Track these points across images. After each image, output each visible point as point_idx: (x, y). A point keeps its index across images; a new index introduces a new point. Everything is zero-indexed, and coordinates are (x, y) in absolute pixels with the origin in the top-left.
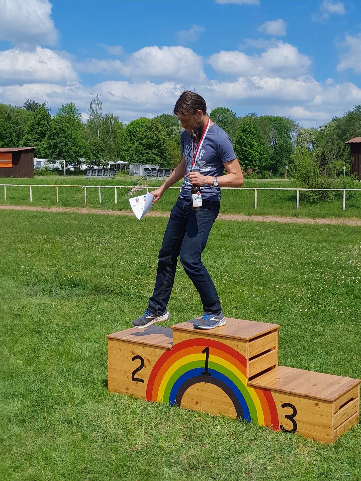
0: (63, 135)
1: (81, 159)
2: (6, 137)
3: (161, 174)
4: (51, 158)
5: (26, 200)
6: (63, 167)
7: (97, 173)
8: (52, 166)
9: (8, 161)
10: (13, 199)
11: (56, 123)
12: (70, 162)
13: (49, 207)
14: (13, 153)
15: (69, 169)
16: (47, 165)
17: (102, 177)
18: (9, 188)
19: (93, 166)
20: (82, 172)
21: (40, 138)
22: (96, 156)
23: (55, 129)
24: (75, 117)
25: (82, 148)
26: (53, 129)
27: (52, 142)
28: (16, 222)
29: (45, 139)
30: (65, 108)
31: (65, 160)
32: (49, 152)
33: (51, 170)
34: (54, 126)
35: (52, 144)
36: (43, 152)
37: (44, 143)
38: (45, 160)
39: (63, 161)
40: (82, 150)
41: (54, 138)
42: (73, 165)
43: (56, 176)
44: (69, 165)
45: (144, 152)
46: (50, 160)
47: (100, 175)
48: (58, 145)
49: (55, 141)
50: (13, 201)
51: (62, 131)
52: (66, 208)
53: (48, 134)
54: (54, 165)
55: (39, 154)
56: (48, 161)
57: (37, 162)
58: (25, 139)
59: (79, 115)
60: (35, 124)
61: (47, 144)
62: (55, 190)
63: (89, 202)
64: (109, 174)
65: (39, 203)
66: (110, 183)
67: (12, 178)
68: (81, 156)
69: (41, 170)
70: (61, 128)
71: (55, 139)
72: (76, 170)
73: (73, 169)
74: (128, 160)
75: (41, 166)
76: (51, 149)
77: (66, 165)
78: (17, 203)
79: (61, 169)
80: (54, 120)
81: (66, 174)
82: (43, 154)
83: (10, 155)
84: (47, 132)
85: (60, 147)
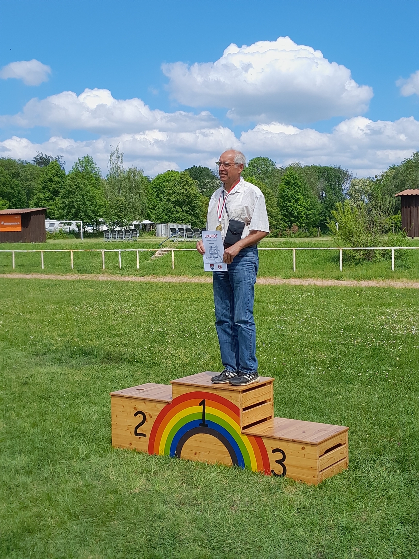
0: (79, 193)
1: (101, 220)
2: (14, 197)
3: (189, 235)
4: (66, 219)
5: (37, 267)
6: (79, 229)
7: (117, 235)
8: (67, 228)
9: (16, 224)
10: (22, 267)
11: (71, 180)
12: (88, 223)
13: (64, 274)
14: (23, 215)
15: (87, 231)
16: (62, 228)
17: (123, 239)
18: (17, 255)
19: (115, 227)
20: (101, 234)
21: (53, 196)
22: (119, 216)
23: (70, 187)
24: (93, 172)
25: (102, 207)
26: (67, 186)
27: (67, 201)
28: (26, 291)
29: (59, 198)
30: (82, 161)
31: (81, 221)
32: (64, 212)
33: (66, 233)
34: (69, 183)
35: (67, 203)
36: (56, 212)
37: (58, 202)
38: (59, 222)
39: (80, 222)
40: (101, 209)
41: (69, 196)
42: (91, 227)
43: (72, 239)
44: (86, 226)
45: (173, 209)
46: (64, 221)
47: (120, 237)
48: (75, 204)
49: (70, 200)
50: (23, 268)
51: (78, 189)
52: (82, 275)
53: (62, 192)
54: (70, 227)
55: (52, 214)
56: (63, 223)
57: (50, 224)
58: (36, 198)
59: (97, 170)
60: (48, 181)
61: (62, 204)
62: (70, 256)
63: (108, 268)
64: (130, 235)
65: (52, 270)
66: (132, 246)
67: (21, 243)
68: (101, 216)
69: (54, 233)
70: (76, 185)
71: (71, 198)
72: (95, 232)
73: (91, 231)
74: (154, 219)
75: (54, 228)
76: (66, 209)
77: (83, 227)
78: (27, 271)
79: (78, 231)
80: (69, 175)
81: (84, 237)
82: (57, 215)
83: (19, 217)
84: (61, 190)
85: (77, 207)
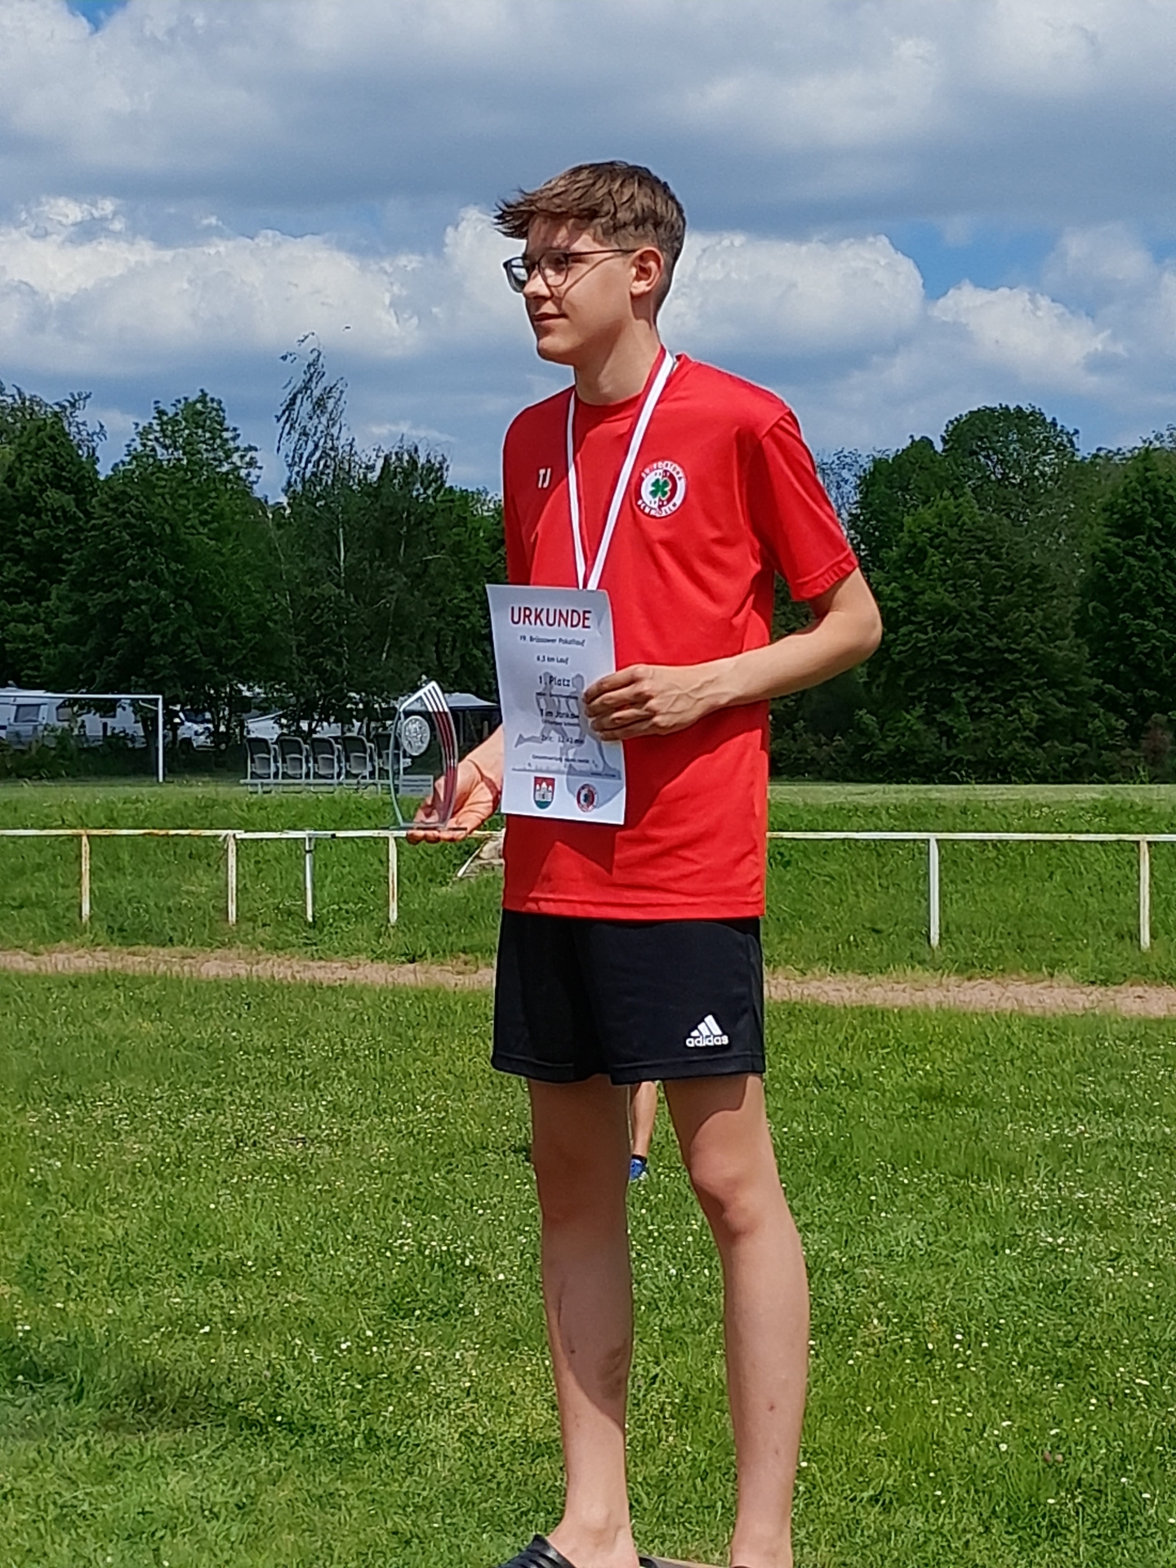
4: (91, 683)
6: (151, 734)
7: (307, 762)
8: (93, 724)
13: (41, 948)
16: (69, 725)
17: (335, 780)
21: (38, 580)
27: (94, 602)
29: (65, 586)
31: (160, 697)
32: (81, 652)
33: (89, 750)
35: (93, 611)
36: (46, 652)
37: (57, 605)
38: (57, 698)
39: (154, 701)
41: (102, 579)
42: (204, 721)
44: (183, 720)
46: (82, 695)
47: (322, 772)
48: (126, 616)
49: (107, 597)
52: (125, 950)
54: (109, 721)
56: (75, 702)
57: (19, 706)
61: (72, 614)
62: (76, 858)
63: (249, 920)
64: (368, 763)
72: (223, 747)
73: (205, 741)
75: (35, 728)
76: (88, 638)
77: (167, 723)
79: (142, 743)
80: (110, 485)
85: (133, 627)
